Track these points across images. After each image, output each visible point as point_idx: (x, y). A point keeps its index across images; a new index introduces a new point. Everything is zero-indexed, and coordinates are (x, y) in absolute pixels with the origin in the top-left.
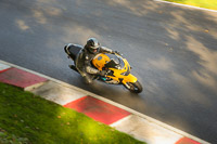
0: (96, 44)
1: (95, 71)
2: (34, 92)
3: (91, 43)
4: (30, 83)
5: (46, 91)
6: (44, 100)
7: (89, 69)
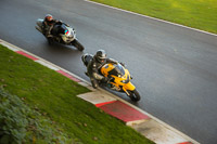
0: (104, 55)
1: (101, 77)
2: (135, 128)
3: (100, 53)
4: (132, 119)
5: (147, 129)
6: (144, 138)
7: (96, 75)
